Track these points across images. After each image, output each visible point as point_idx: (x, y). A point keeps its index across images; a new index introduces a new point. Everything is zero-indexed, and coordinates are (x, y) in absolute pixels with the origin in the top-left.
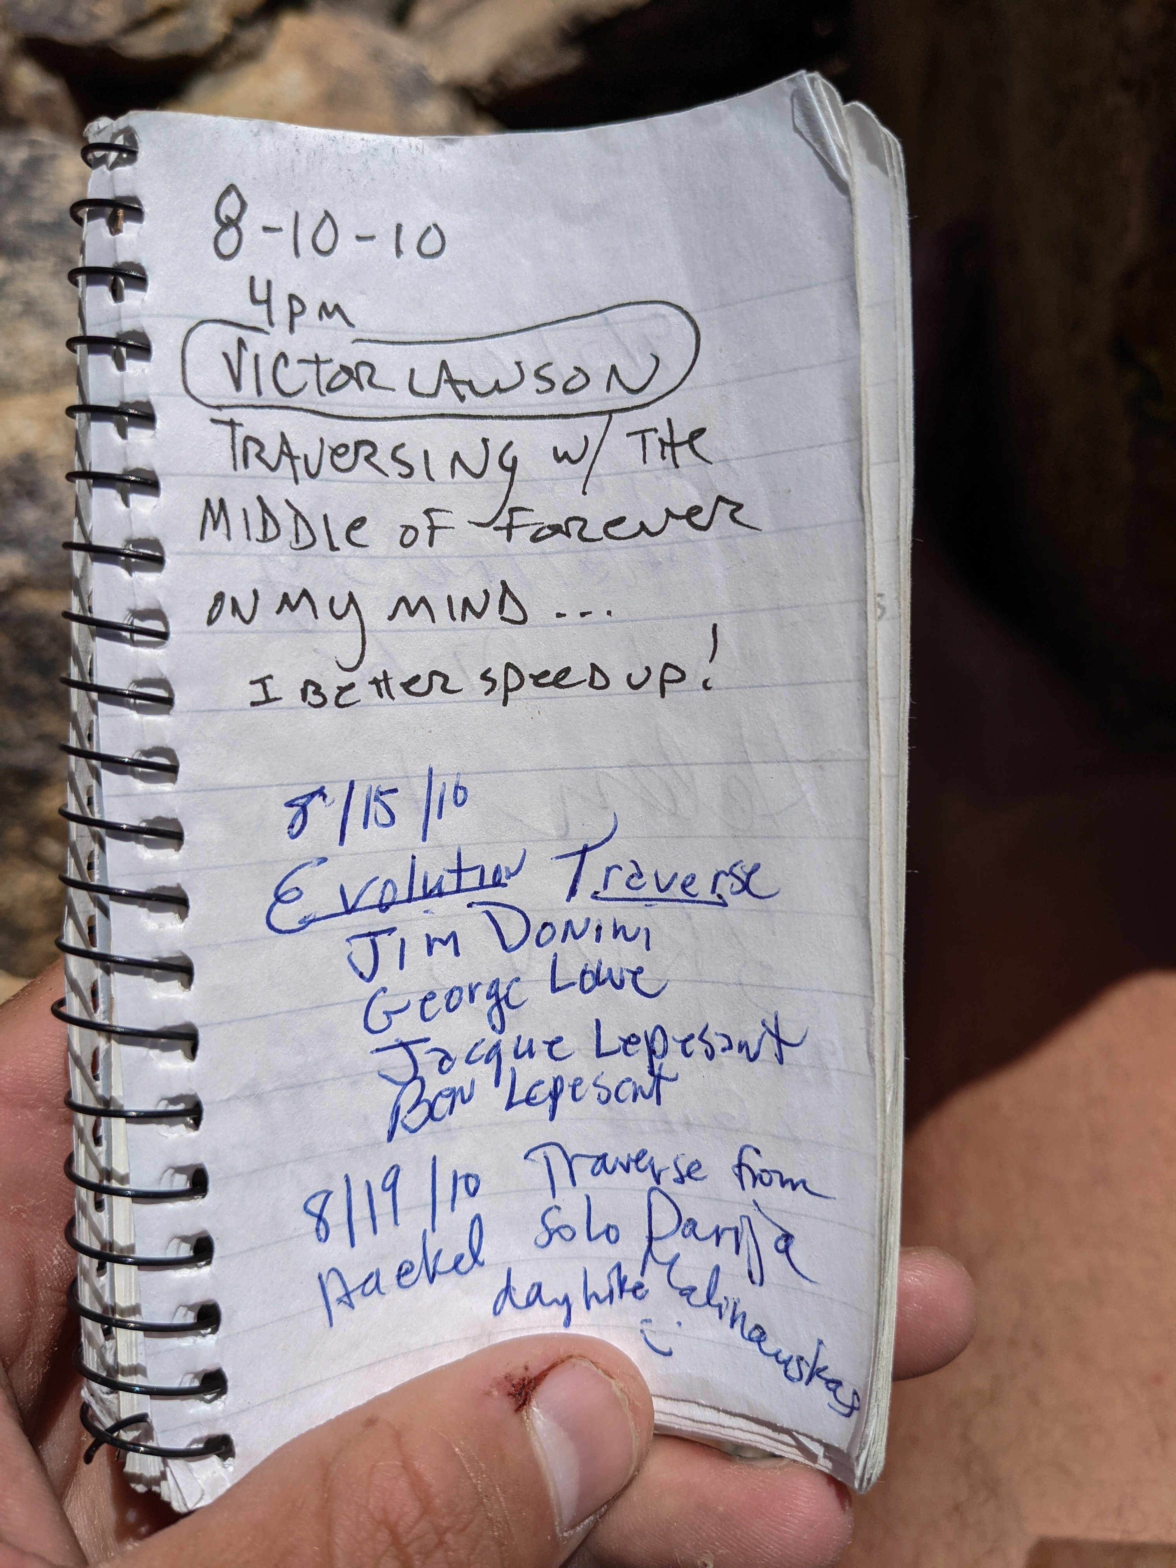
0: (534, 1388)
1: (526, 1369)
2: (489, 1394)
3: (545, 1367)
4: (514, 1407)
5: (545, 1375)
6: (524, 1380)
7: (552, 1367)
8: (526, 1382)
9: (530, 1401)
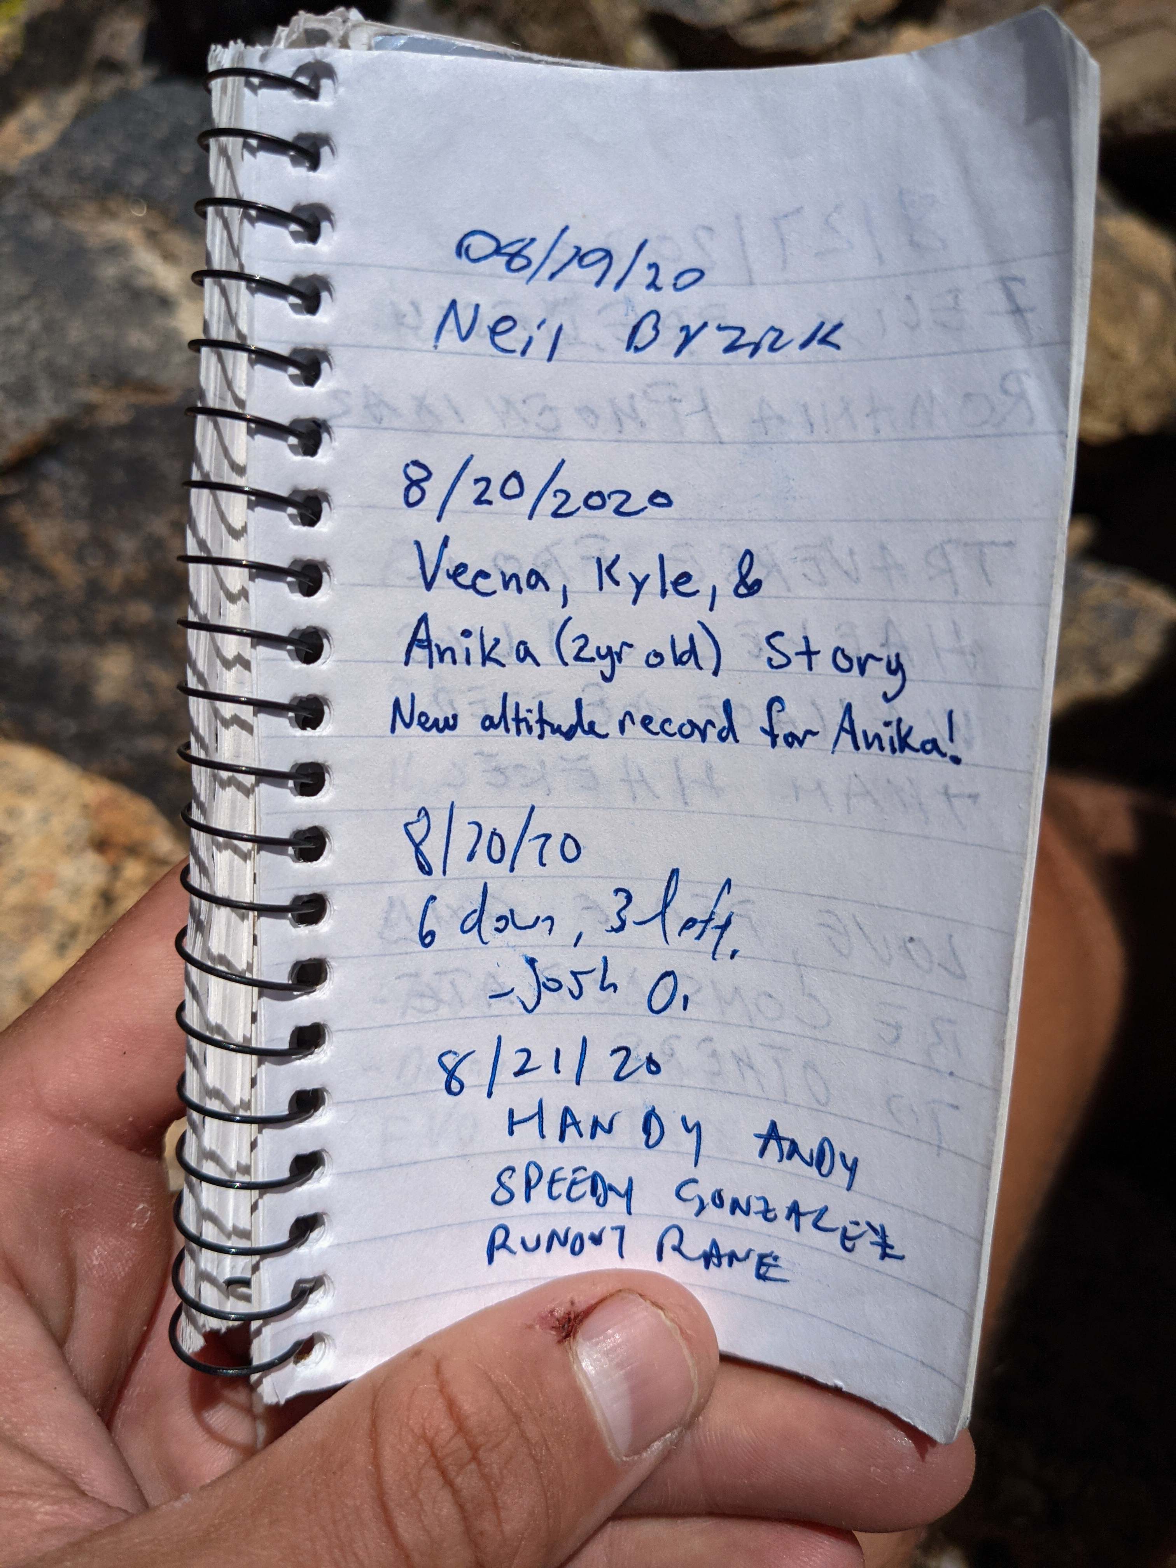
0: (581, 1321)
1: (572, 1303)
2: (530, 1327)
3: (593, 1302)
4: (556, 1338)
5: (595, 1308)
6: (569, 1314)
7: (601, 1301)
8: (572, 1316)
9: (575, 1332)
